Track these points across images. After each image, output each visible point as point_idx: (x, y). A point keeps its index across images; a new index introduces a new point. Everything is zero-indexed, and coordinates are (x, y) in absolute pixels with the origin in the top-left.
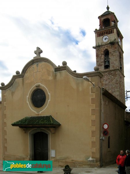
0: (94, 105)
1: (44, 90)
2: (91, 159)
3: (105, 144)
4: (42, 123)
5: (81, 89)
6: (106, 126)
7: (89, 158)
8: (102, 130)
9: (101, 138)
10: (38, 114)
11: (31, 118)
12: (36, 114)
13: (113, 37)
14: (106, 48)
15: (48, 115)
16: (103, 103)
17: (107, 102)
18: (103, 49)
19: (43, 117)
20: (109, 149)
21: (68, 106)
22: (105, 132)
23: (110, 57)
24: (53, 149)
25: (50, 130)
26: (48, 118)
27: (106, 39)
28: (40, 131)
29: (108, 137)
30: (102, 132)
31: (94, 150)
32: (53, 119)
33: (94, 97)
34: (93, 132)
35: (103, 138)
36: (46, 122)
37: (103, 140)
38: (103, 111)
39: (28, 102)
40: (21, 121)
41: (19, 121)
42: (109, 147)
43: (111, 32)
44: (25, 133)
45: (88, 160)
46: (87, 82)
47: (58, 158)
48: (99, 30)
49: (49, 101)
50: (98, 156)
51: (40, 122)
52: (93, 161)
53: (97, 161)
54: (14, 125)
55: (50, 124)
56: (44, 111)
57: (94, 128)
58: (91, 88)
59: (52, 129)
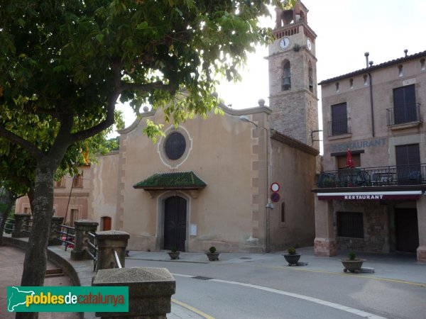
0: (257, 155)
1: (183, 133)
2: (251, 239)
3: (276, 215)
4: (179, 183)
5: (237, 132)
6: (275, 188)
7: (248, 238)
8: (270, 194)
9: (268, 205)
10: (174, 170)
11: (163, 175)
12: (171, 170)
13: (299, 38)
14: (285, 57)
15: (188, 171)
16: (271, 151)
17: (280, 148)
18: (279, 61)
19: (181, 174)
20: (284, 223)
21: (218, 157)
22: (275, 197)
23: (291, 71)
24: (193, 222)
25: (190, 194)
26: (188, 176)
27: (287, 43)
28: (175, 195)
29: (280, 203)
30: (269, 196)
31: (256, 224)
32: (195, 176)
33: (257, 144)
34: (255, 197)
35: (272, 206)
36: (184, 182)
37: (272, 209)
38: (271, 164)
39: (159, 152)
40: (148, 181)
41: (145, 181)
42: (283, 220)
43: (294, 31)
44: (153, 198)
45: (248, 240)
46: (247, 123)
47: (201, 237)
48: (275, 29)
49: (190, 150)
50: (262, 235)
51: (177, 182)
52: (254, 243)
53: (260, 242)
54: (136, 187)
55: (192, 185)
56: (181, 166)
57: (256, 191)
58: (253, 130)
59: (193, 193)
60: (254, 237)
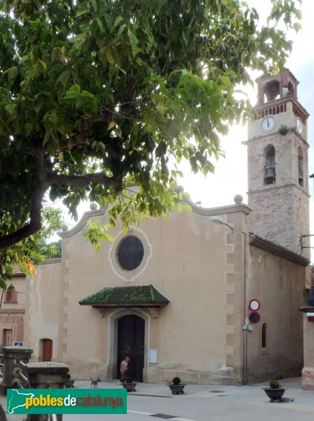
0: (233, 265)
1: (140, 238)
2: (224, 368)
3: (255, 339)
4: (135, 299)
5: (208, 236)
6: (255, 306)
7: (220, 366)
8: (248, 313)
9: (245, 327)
10: (129, 283)
11: (115, 289)
12: (125, 283)
13: (288, 118)
14: (269, 142)
15: (147, 284)
16: (250, 260)
17: (261, 257)
18: (261, 147)
19: (138, 288)
20: (264, 349)
21: (184, 267)
22: (254, 317)
23: (276, 160)
24: (153, 347)
25: (149, 312)
26: (147, 290)
27: (272, 123)
28: (130, 314)
29: (260, 324)
30: (247, 317)
31: (231, 350)
32: (155, 291)
33: (232, 251)
34: (229, 317)
35: (251, 328)
36: (142, 298)
37: (250, 331)
38: (249, 276)
39: (110, 260)
40: (97, 296)
41: (93, 296)
42: (264, 345)
43: (280, 109)
44: (103, 317)
45: (220, 369)
46: (220, 225)
47: (162, 365)
48: (256, 107)
49: (148, 259)
50: (238, 363)
51: (133, 298)
52: (228, 373)
53: (235, 371)
54: (82, 303)
55: (151, 302)
56: (137, 278)
57: (231, 310)
58: (228, 234)
59: (152, 311)
60: (227, 366)
